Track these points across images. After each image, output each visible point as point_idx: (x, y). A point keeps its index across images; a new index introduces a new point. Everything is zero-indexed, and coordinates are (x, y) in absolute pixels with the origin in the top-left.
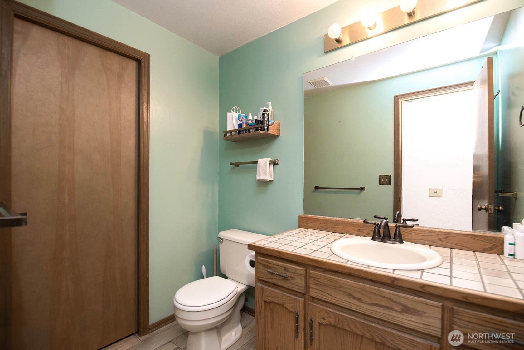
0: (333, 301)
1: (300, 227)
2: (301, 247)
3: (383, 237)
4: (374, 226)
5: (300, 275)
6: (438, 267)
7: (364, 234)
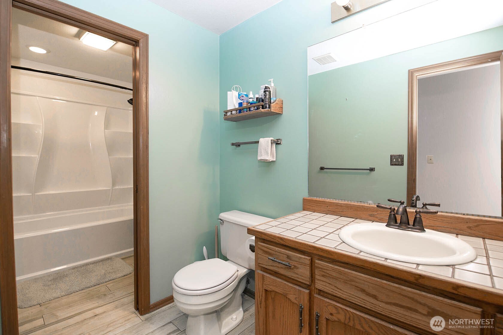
0: (343, 295)
1: (304, 209)
2: (305, 233)
3: (400, 224)
4: (390, 210)
5: (305, 264)
6: (471, 262)
7: (377, 220)
